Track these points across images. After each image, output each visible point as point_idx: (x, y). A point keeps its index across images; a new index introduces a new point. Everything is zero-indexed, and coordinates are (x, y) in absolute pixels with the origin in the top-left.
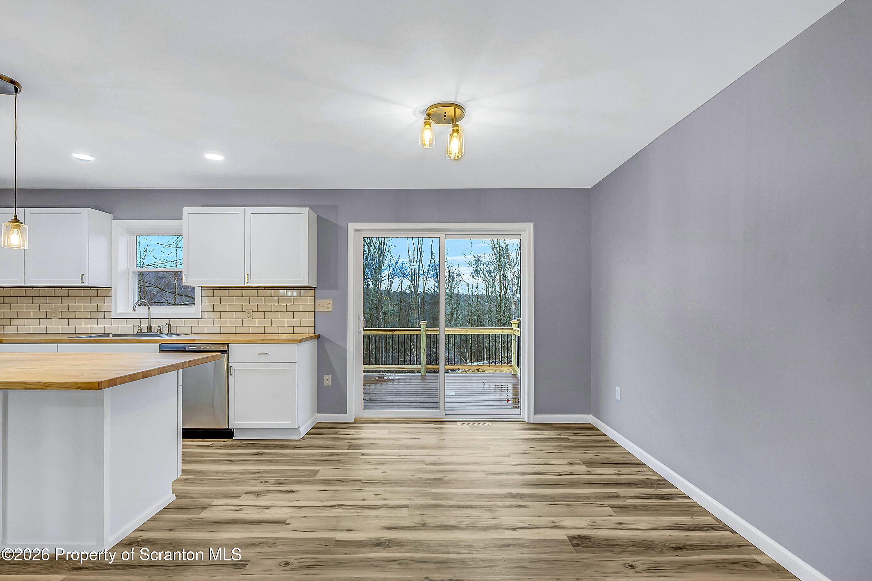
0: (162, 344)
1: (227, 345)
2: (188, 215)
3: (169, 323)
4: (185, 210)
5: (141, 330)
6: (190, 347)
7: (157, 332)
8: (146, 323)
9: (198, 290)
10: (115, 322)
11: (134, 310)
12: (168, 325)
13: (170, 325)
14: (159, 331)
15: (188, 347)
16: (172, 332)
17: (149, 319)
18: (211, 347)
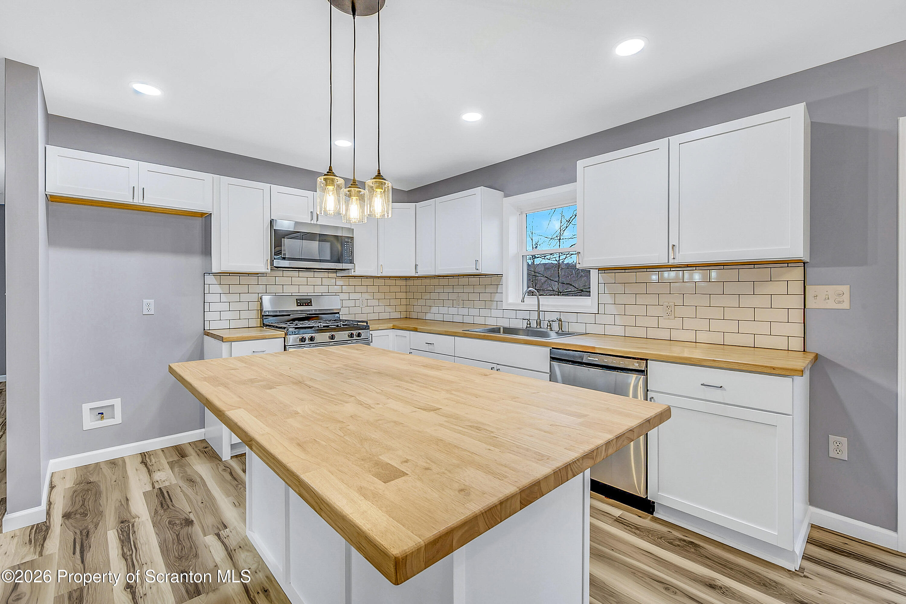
0: (553, 348)
1: (645, 361)
2: (584, 170)
3: (560, 318)
4: (580, 164)
5: (530, 324)
6: (590, 358)
7: (547, 328)
8: (534, 316)
9: (594, 274)
10: (507, 314)
11: (523, 301)
12: (559, 320)
13: (561, 321)
14: (549, 327)
15: (586, 357)
16: (563, 330)
17: (539, 311)
18: (620, 362)
